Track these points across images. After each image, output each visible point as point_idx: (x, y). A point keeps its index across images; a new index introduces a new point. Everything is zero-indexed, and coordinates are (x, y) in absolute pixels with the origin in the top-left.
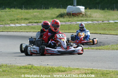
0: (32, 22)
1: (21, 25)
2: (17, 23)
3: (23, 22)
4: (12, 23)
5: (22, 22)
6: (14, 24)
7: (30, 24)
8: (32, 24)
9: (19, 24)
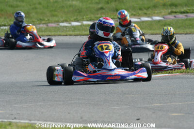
0: (176, 12)
1: (152, 18)
2: (146, 14)
3: (158, 13)
4: (135, 15)
5: (156, 12)
6: (139, 16)
7: (171, 17)
8: (175, 17)
9: (148, 17)
